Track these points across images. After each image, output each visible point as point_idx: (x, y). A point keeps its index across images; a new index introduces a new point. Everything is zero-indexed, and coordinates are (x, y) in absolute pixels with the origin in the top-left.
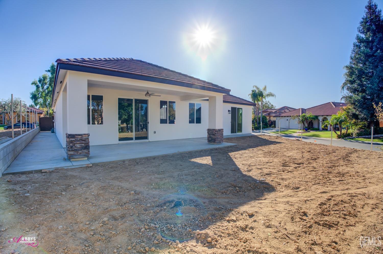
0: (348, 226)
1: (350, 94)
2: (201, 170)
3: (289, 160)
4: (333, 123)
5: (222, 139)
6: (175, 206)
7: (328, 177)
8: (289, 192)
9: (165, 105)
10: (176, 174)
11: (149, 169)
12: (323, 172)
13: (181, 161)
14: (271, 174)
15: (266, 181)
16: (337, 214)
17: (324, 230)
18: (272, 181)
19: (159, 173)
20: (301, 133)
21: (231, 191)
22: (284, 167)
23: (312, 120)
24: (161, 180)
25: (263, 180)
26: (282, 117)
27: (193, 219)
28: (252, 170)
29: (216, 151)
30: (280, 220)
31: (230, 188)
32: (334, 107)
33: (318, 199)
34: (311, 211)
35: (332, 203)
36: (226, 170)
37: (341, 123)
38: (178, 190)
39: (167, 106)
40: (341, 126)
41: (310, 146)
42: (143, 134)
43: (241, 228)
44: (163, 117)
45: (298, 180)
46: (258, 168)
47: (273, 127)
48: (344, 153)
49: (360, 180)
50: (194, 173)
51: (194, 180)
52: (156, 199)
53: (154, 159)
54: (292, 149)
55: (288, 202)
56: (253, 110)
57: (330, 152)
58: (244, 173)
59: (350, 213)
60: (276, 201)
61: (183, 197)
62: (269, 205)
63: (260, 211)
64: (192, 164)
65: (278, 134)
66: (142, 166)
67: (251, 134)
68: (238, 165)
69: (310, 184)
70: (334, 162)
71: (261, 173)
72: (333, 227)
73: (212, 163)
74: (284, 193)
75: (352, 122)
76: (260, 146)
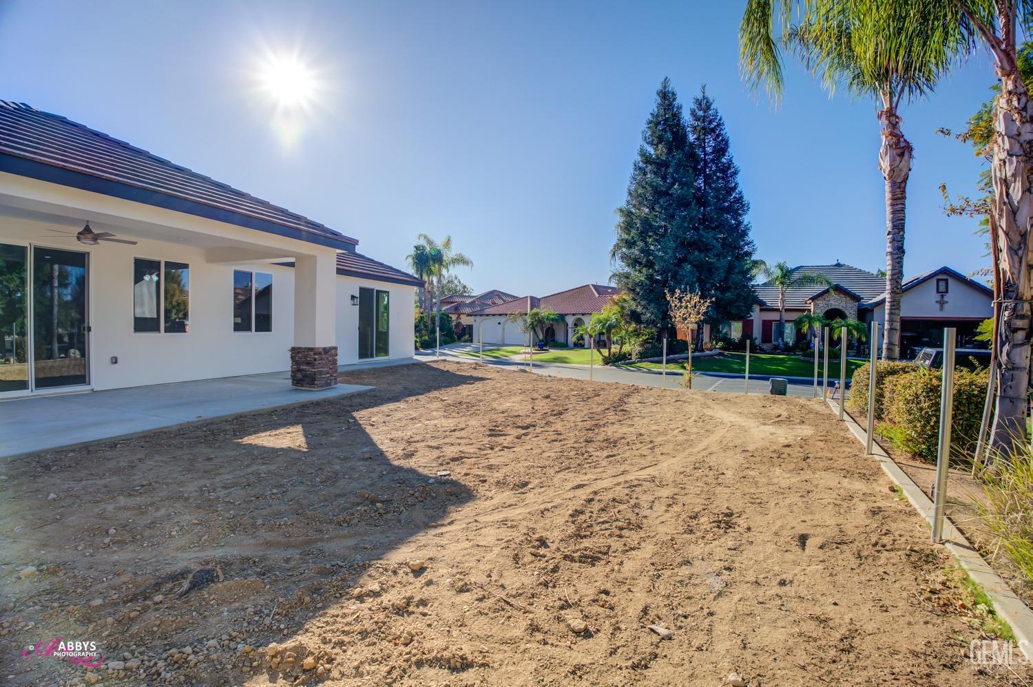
0: (627, 551)
1: (627, 269)
2: (273, 467)
3: (504, 420)
4: (595, 331)
5: (335, 375)
6: (195, 586)
7: (586, 452)
8: (506, 496)
9: (151, 274)
10: (191, 488)
11: (94, 481)
12: (576, 442)
13: (211, 447)
14: (462, 458)
15: (452, 477)
16: (607, 529)
17: (582, 570)
18: (466, 474)
19: (132, 493)
20: (529, 353)
21: (362, 514)
22: (493, 438)
23: (552, 325)
24: (142, 513)
25: (445, 476)
26: (487, 315)
27: (255, 613)
28: (417, 452)
29: (318, 410)
30: (489, 566)
31: (358, 508)
32: (597, 295)
33: (570, 503)
34: (556, 534)
35: (596, 506)
36: (346, 459)
37: (610, 330)
38: (202, 536)
39: (159, 275)
40: (609, 338)
41: (550, 385)
42: (69, 366)
43: (394, 610)
44: (144, 313)
45: (525, 465)
46: (431, 447)
47: (465, 341)
48: (614, 395)
49: (645, 450)
50: (252, 479)
51: (253, 498)
52: (123, 579)
53: (111, 447)
54: (511, 394)
55: (504, 522)
56: (417, 298)
57: (590, 394)
58: (396, 463)
59: (629, 523)
60: (478, 524)
61: (219, 553)
62: (462, 536)
63: (440, 556)
64: (244, 451)
65: (479, 357)
66: (66, 474)
67: (411, 358)
68: (378, 443)
69: (551, 471)
70: (598, 417)
71: (439, 458)
72: (600, 559)
73: (307, 443)
74: (495, 501)
75: (630, 329)
76: (435, 390)
